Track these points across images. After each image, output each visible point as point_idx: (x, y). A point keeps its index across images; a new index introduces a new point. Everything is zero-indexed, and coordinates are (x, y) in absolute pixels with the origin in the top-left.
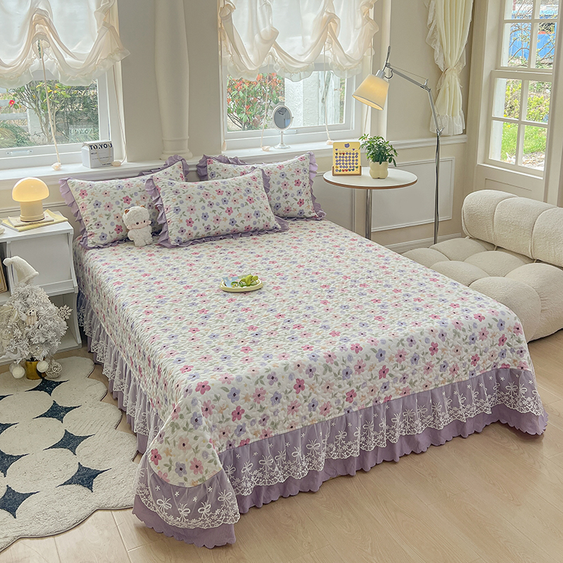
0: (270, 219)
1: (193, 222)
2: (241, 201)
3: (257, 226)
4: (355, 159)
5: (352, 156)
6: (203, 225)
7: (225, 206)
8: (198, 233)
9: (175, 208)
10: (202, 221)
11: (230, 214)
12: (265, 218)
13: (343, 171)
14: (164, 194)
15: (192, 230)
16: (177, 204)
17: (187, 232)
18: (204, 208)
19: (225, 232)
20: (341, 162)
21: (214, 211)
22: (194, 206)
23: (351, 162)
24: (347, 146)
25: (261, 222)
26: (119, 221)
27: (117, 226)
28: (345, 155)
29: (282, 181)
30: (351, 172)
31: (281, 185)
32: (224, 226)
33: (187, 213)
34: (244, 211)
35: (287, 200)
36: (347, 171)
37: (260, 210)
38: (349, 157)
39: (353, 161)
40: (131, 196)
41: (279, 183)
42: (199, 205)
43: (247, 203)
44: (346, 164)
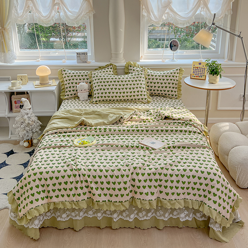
24: (200, 64)
28: (198, 69)
36: (198, 77)
38: (201, 70)
39: (202, 72)
44: (198, 73)
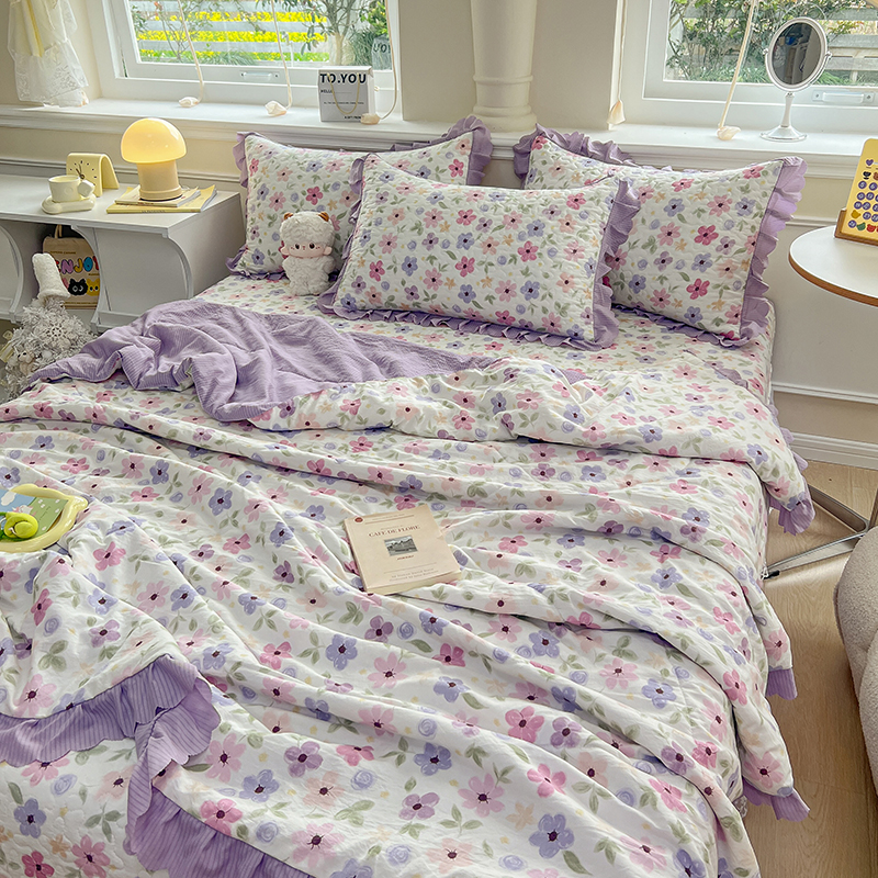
0: (563, 310)
1: (383, 272)
2: (504, 250)
3: (527, 317)
6: (403, 283)
7: (461, 253)
8: (392, 298)
9: (365, 231)
10: (402, 274)
11: (463, 275)
12: (549, 304)
15: (379, 289)
17: (368, 289)
18: (413, 245)
19: (450, 311)
20: (873, 201)
21: (432, 259)
22: (396, 237)
25: (538, 311)
29: (666, 221)
31: (658, 231)
32: (447, 298)
34: (500, 274)
35: (664, 273)
37: (542, 281)
41: (654, 226)
42: (406, 238)
43: (514, 257)
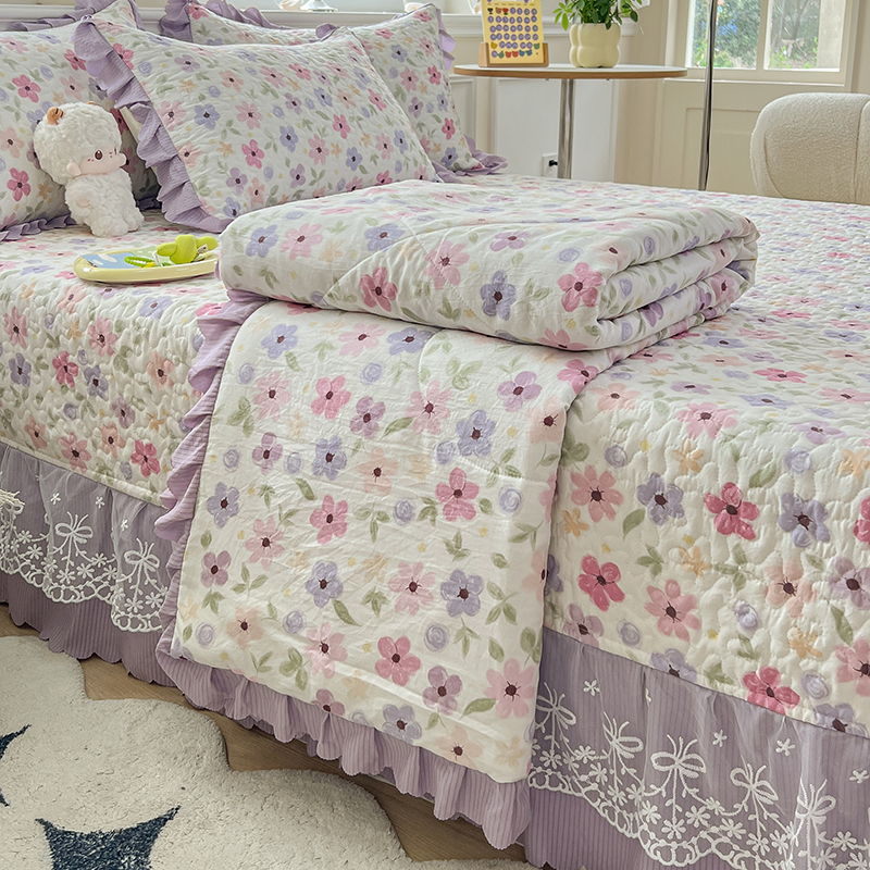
0: (425, 160)
1: (262, 154)
2: (358, 101)
3: (402, 176)
4: (531, 24)
5: (523, 16)
6: (287, 163)
8: (276, 190)
9: (198, 109)
11: (344, 137)
12: (416, 154)
13: (508, 55)
14: (147, 68)
15: (262, 181)
16: (202, 98)
17: (250, 184)
18: (278, 112)
20: (503, 32)
21: (307, 123)
22: (253, 106)
23: (524, 32)
26: (16, 155)
27: (13, 171)
28: (509, 15)
29: (401, 67)
30: (525, 59)
31: (400, 79)
32: (335, 171)
33: (242, 126)
34: (371, 128)
35: (420, 120)
36: (515, 54)
37: (403, 129)
38: (519, 20)
39: (527, 29)
40: (36, 76)
41: (394, 73)
42: (265, 105)
43: (372, 108)
44: (514, 37)
